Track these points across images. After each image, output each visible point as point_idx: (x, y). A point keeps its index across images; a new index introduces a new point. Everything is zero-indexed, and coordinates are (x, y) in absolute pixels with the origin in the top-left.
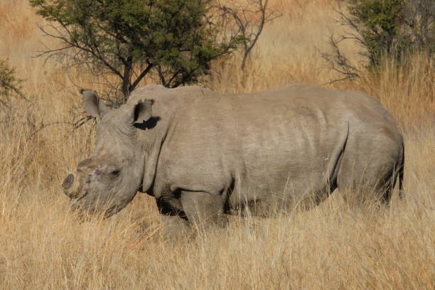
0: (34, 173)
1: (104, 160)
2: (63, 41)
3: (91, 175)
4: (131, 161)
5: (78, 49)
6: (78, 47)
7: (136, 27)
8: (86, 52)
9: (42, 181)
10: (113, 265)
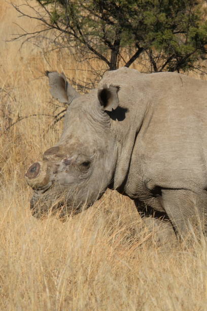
0: (10, 172)
1: (73, 149)
2: (42, 22)
3: (59, 165)
4: (103, 152)
5: (58, 32)
6: (59, 29)
7: (124, 6)
8: (67, 35)
9: (19, 181)
10: (99, 276)
